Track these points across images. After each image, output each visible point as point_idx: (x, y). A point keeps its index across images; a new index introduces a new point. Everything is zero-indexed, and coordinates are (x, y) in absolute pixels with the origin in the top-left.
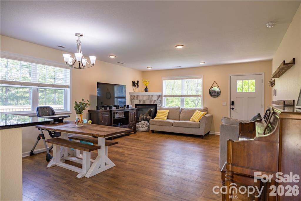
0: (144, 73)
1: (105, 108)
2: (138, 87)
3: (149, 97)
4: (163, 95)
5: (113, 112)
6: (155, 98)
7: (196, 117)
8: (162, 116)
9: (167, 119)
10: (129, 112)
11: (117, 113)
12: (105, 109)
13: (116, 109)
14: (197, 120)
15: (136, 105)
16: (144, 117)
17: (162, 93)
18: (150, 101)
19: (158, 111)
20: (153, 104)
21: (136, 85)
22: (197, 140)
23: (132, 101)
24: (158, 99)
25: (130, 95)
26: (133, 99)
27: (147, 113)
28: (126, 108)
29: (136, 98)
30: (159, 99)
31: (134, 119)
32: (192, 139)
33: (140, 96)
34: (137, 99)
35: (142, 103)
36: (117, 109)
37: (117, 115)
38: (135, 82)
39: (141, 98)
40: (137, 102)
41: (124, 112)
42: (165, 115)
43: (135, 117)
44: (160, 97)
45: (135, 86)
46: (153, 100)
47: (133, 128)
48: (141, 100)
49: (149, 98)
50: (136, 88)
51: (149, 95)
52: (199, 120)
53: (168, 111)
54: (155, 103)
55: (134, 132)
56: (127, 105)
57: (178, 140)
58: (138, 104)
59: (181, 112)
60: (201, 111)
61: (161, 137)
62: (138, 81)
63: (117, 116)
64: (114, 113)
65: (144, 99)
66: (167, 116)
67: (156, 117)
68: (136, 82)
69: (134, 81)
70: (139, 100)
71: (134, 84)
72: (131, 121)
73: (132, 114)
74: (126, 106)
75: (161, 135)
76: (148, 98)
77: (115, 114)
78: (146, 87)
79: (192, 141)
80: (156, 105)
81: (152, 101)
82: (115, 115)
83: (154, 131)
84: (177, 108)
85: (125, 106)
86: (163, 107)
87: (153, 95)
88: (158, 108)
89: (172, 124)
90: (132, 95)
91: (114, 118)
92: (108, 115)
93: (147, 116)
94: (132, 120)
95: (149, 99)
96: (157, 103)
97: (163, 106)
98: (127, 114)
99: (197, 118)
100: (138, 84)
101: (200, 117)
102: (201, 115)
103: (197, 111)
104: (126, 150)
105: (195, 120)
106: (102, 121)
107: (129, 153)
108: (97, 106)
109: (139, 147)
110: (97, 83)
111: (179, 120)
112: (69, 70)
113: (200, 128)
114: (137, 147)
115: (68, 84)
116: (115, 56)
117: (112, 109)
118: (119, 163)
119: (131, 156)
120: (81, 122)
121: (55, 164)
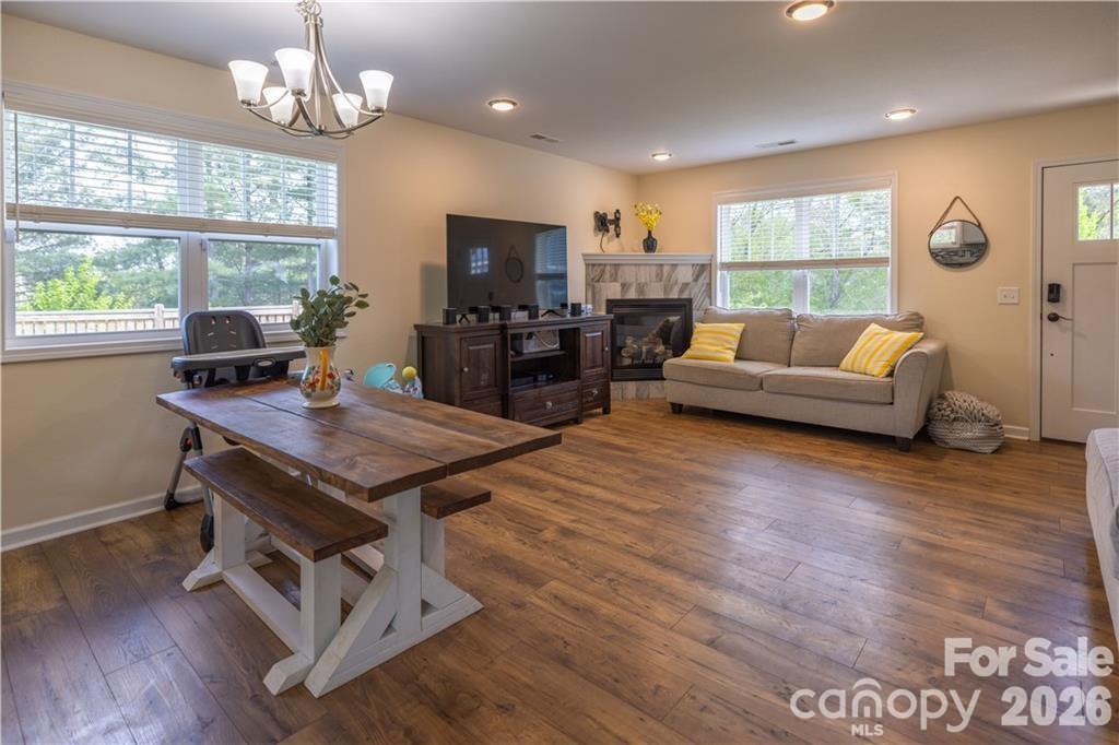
0: (642, 181)
1: (483, 318)
2: (618, 236)
3: (662, 270)
4: (719, 261)
5: (510, 332)
6: (685, 275)
7: (873, 354)
8: (713, 345)
9: (737, 358)
10: (578, 329)
11: (530, 336)
12: (479, 320)
13: (526, 320)
14: (877, 369)
15: (612, 304)
16: (644, 349)
17: (713, 256)
18: (667, 289)
19: (698, 327)
20: (676, 297)
21: (612, 227)
22: (882, 465)
23: (594, 287)
24: (696, 280)
25: (587, 265)
26: (598, 281)
27: (655, 332)
28: (569, 317)
29: (611, 276)
30: (701, 280)
31: (599, 361)
32: (854, 456)
33: (627, 268)
34: (615, 281)
35: (632, 295)
36: (530, 318)
37: (532, 342)
38: (605, 214)
39: (628, 274)
40: (613, 291)
41: (560, 331)
42: (730, 343)
43: (603, 350)
44: (704, 270)
45: (608, 231)
46: (676, 283)
47: (595, 392)
48: (630, 285)
49: (659, 277)
50: (609, 241)
51: (662, 265)
52: (888, 369)
53: (738, 327)
54: (685, 296)
55: (600, 410)
56: (573, 305)
57: (789, 456)
58: (618, 297)
59: (798, 333)
60: (892, 326)
61: (714, 434)
62: (618, 211)
63: (531, 348)
64: (522, 334)
65: (643, 281)
66: (735, 347)
67: (688, 352)
68: (611, 217)
69: (601, 212)
70: (624, 286)
71: (603, 223)
72: (589, 365)
73: (593, 337)
74: (570, 308)
75: (712, 426)
76: (657, 275)
77: (521, 338)
78: (650, 232)
79: (857, 462)
80: (690, 301)
81: (671, 289)
82: (525, 341)
83: (681, 405)
84: (779, 313)
85: (564, 306)
86: (720, 312)
87: (676, 265)
88: (696, 314)
89: (759, 383)
90: (593, 265)
91: (519, 353)
92: (492, 346)
93: (655, 343)
94: (594, 361)
95: (661, 281)
96: (696, 293)
97: (719, 304)
98: (570, 338)
99: (874, 359)
100: (617, 221)
101: (890, 353)
102: (895, 348)
103: (874, 327)
104: (556, 502)
105: (866, 365)
106: (466, 369)
107: (566, 524)
108: (446, 308)
109: (613, 490)
110: (448, 216)
111: (789, 366)
112: (333, 167)
113: (892, 404)
114: (604, 487)
115: (332, 222)
116: (514, 104)
117: (510, 318)
118: (506, 586)
119: (569, 543)
120: (322, 389)
121: (220, 574)
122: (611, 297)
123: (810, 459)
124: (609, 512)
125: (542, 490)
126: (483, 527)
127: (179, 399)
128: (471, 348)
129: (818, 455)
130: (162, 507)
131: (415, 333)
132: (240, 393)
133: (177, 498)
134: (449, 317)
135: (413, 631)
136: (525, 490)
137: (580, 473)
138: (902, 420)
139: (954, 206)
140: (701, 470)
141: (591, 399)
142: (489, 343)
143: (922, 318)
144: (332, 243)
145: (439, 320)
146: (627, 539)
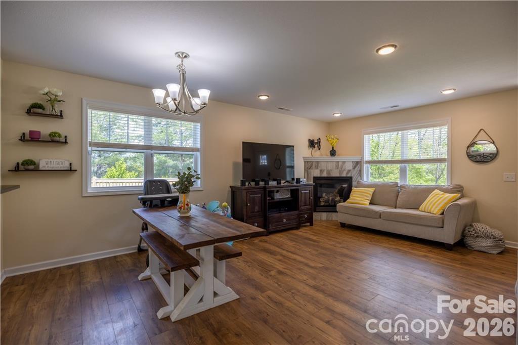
0: (330, 125)
1: (257, 184)
2: (319, 149)
3: (338, 164)
4: (365, 160)
5: (268, 189)
6: (349, 166)
7: (435, 204)
8: (360, 198)
9: (371, 204)
10: (298, 189)
11: (277, 192)
12: (256, 185)
13: (276, 185)
14: (436, 210)
15: (315, 179)
16: (330, 198)
17: (362, 158)
18: (340, 172)
19: (354, 189)
20: (345, 176)
21: (316, 146)
22: (435, 255)
23: (308, 172)
24: (354, 168)
25: (305, 162)
26: (310, 169)
27: (336, 191)
28: (295, 184)
29: (315, 166)
30: (356, 169)
31: (308, 202)
32: (422, 250)
33: (322, 163)
34: (317, 169)
35: (325, 175)
36: (277, 184)
37: (278, 194)
38: (314, 140)
39: (323, 166)
40: (317, 173)
41: (291, 190)
42: (367, 196)
43: (310, 198)
44: (358, 164)
45: (315, 147)
46: (345, 170)
47: (306, 216)
48: (324, 170)
49: (337, 167)
50: (315, 152)
51: (338, 162)
52: (442, 211)
53: (372, 190)
54: (349, 175)
55: (309, 224)
56: (297, 179)
57: (389, 248)
58: (319, 176)
59: (400, 193)
60: (445, 190)
61: (357, 237)
62: (319, 139)
63: (278, 196)
64: (274, 191)
65: (330, 169)
66: (370, 199)
67: (348, 200)
68: (316, 141)
69: (312, 139)
70: (321, 171)
71: (312, 144)
72: (303, 205)
73: (305, 193)
74: (295, 180)
75: (358, 233)
76: (336, 166)
77: (274, 193)
78: (333, 148)
79: (423, 254)
80: (351, 178)
81: (343, 172)
82: (275, 194)
83: (345, 224)
84: (392, 184)
85: (293, 179)
86: (364, 182)
87: (345, 162)
88: (354, 183)
89: (379, 215)
90: (308, 162)
91: (273, 198)
92: (260, 195)
93: (336, 196)
94: (305, 202)
95: (338, 169)
96: (354, 174)
97: (365, 179)
98: (295, 193)
99: (435, 206)
100: (319, 143)
101: (443, 203)
102: (445, 201)
103: (436, 191)
104: (279, 260)
105: (431, 209)
106: (249, 204)
107: (281, 269)
108: (242, 179)
109: (305, 258)
110: (243, 142)
111: (396, 208)
112: (199, 124)
113: (442, 227)
114: (302, 256)
115: (199, 146)
116: (268, 96)
117: (268, 184)
118: (251, 291)
119: (280, 277)
120: (184, 209)
121: (150, 275)
122: (316, 175)
123: (399, 250)
124: (301, 266)
125: (275, 255)
126: (248, 268)
127: (139, 211)
128: (251, 196)
129: (404, 249)
130: (136, 251)
131: (230, 189)
132: (159, 210)
133: (141, 248)
134: (243, 183)
135: (210, 303)
136: (269, 255)
137: (293, 249)
138: (448, 236)
139: (480, 133)
140: (345, 251)
141: (304, 219)
142: (259, 194)
143: (462, 187)
144: (198, 154)
145: (239, 184)
146: (305, 277)
